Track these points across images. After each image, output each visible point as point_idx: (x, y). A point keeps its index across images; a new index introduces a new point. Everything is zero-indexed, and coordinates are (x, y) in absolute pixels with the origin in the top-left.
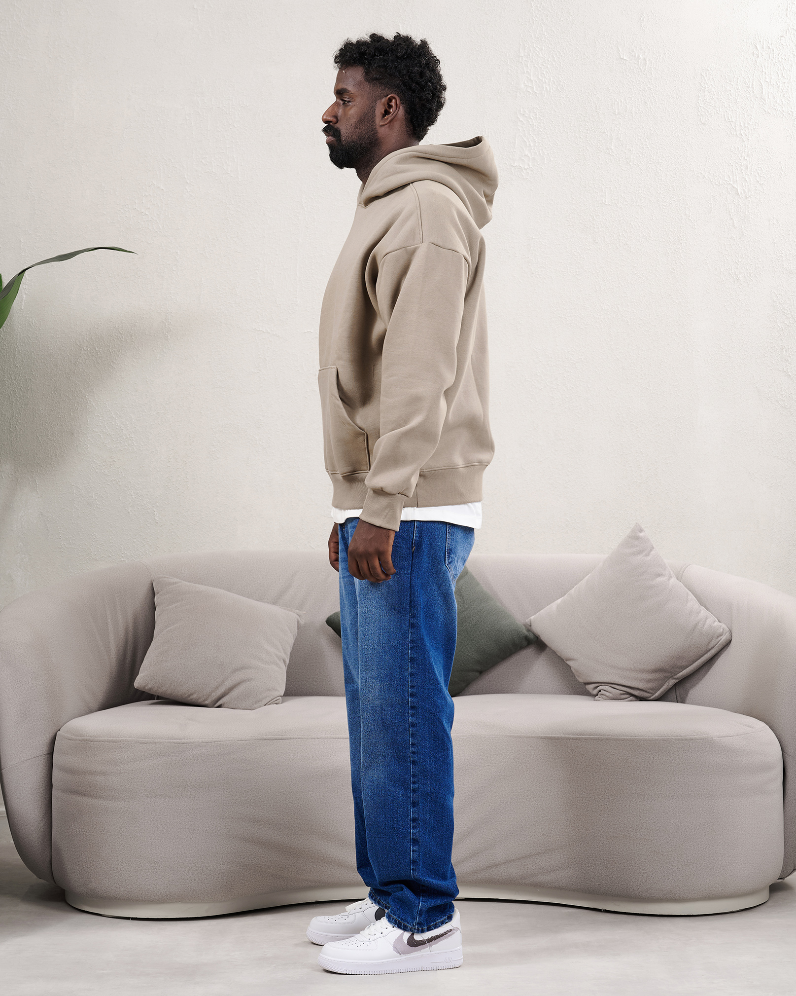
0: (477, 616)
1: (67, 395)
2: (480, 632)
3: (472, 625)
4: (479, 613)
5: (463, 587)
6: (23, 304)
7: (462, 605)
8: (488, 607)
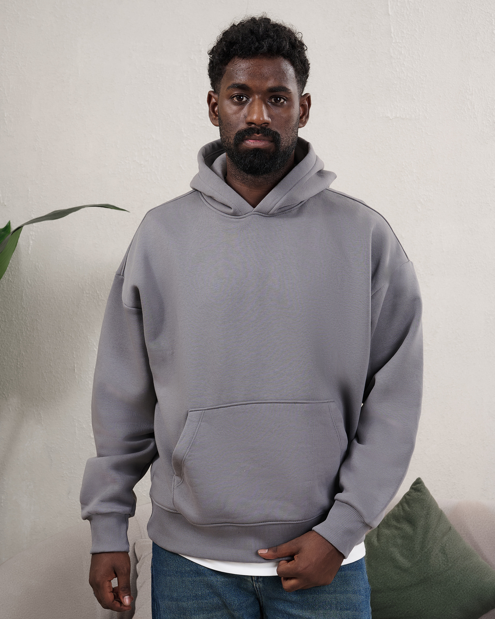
0: (461, 575)
1: (70, 335)
2: (463, 591)
3: (455, 584)
4: (462, 572)
5: (447, 545)
6: (30, 249)
7: (446, 563)
8: (471, 565)
